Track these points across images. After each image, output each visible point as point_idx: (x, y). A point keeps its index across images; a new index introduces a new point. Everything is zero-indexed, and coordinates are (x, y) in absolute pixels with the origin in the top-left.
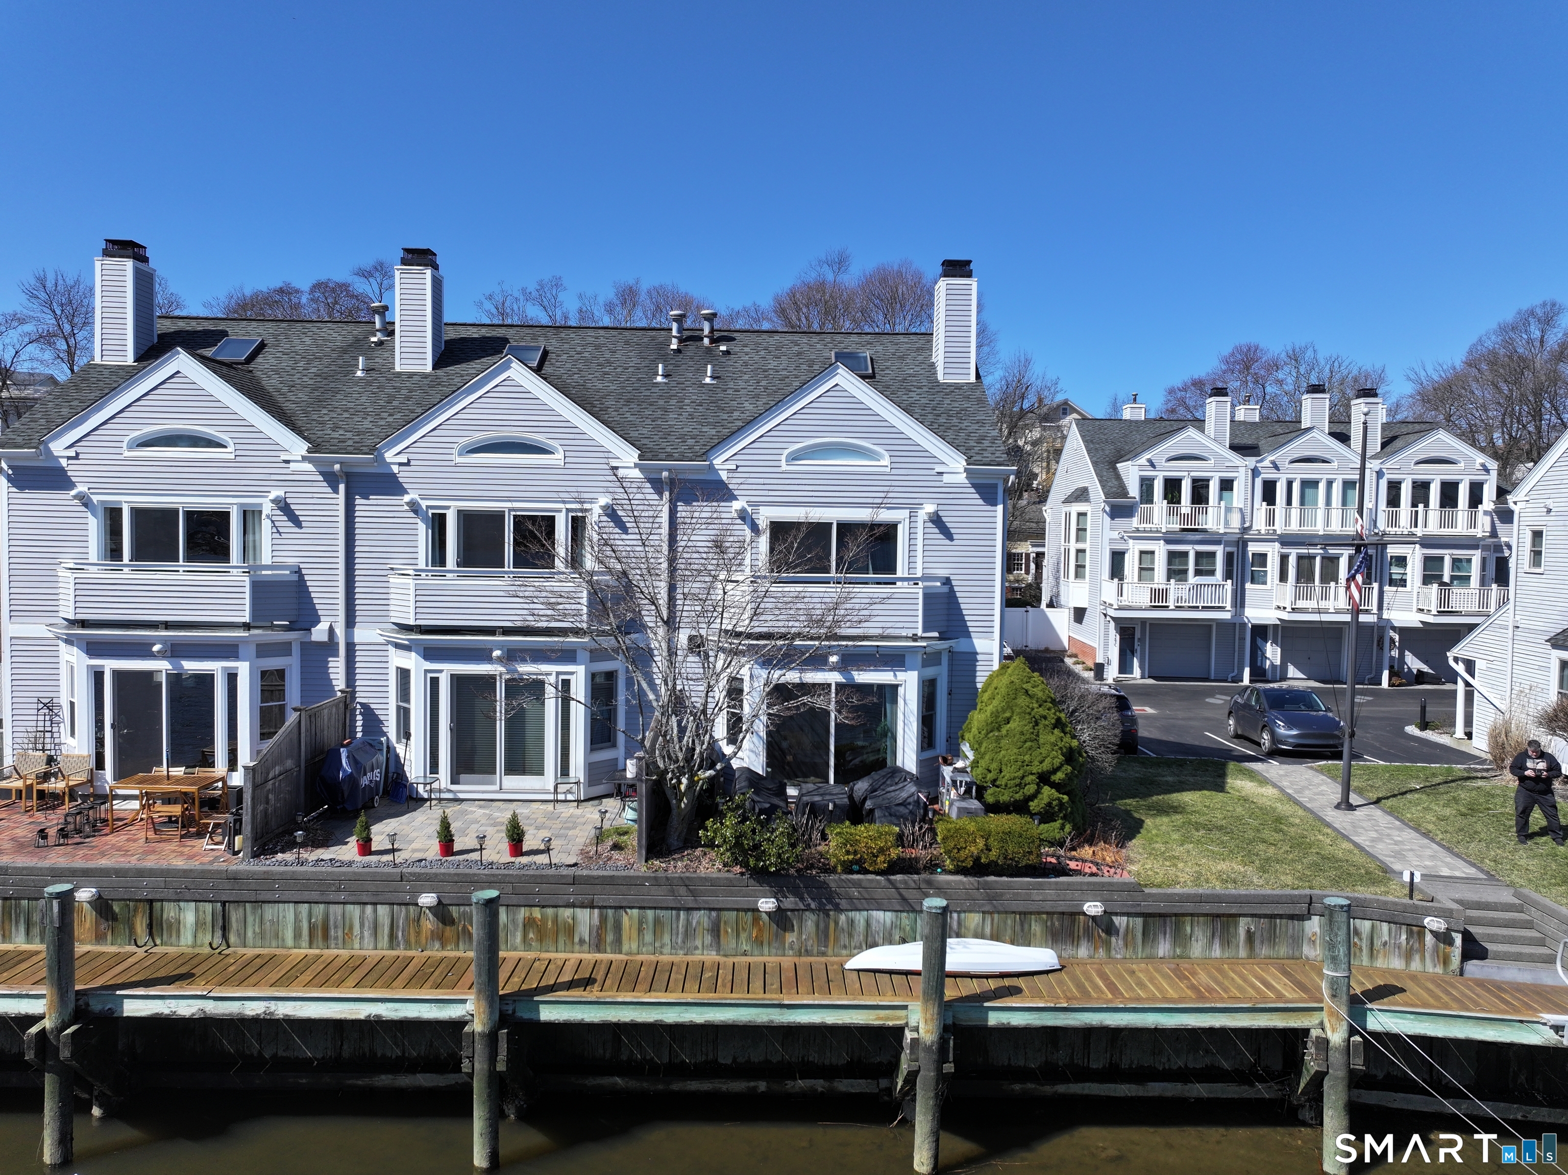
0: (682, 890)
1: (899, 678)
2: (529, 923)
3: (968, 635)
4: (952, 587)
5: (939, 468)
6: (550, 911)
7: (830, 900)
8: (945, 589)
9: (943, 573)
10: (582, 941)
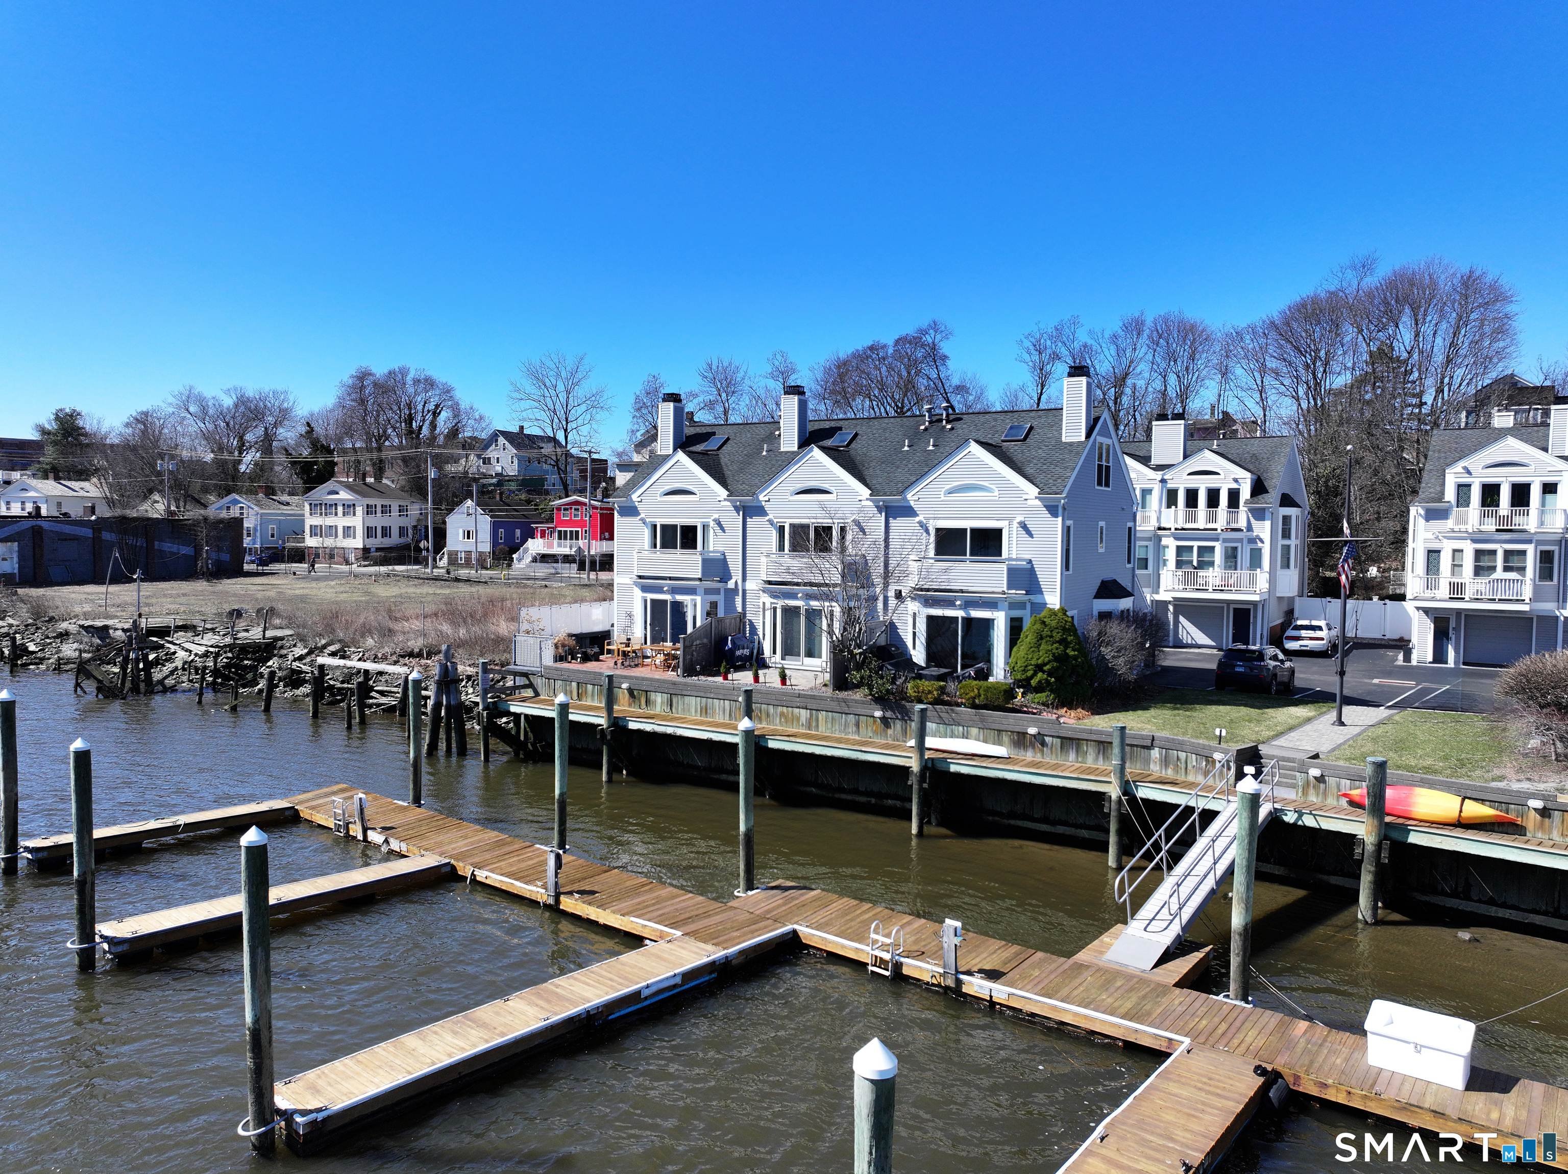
0: (843, 704)
1: (995, 615)
2: (782, 714)
3: (1041, 593)
4: (1032, 565)
5: (1025, 497)
6: (790, 709)
7: (907, 715)
8: (1029, 566)
9: (1028, 557)
10: (803, 725)
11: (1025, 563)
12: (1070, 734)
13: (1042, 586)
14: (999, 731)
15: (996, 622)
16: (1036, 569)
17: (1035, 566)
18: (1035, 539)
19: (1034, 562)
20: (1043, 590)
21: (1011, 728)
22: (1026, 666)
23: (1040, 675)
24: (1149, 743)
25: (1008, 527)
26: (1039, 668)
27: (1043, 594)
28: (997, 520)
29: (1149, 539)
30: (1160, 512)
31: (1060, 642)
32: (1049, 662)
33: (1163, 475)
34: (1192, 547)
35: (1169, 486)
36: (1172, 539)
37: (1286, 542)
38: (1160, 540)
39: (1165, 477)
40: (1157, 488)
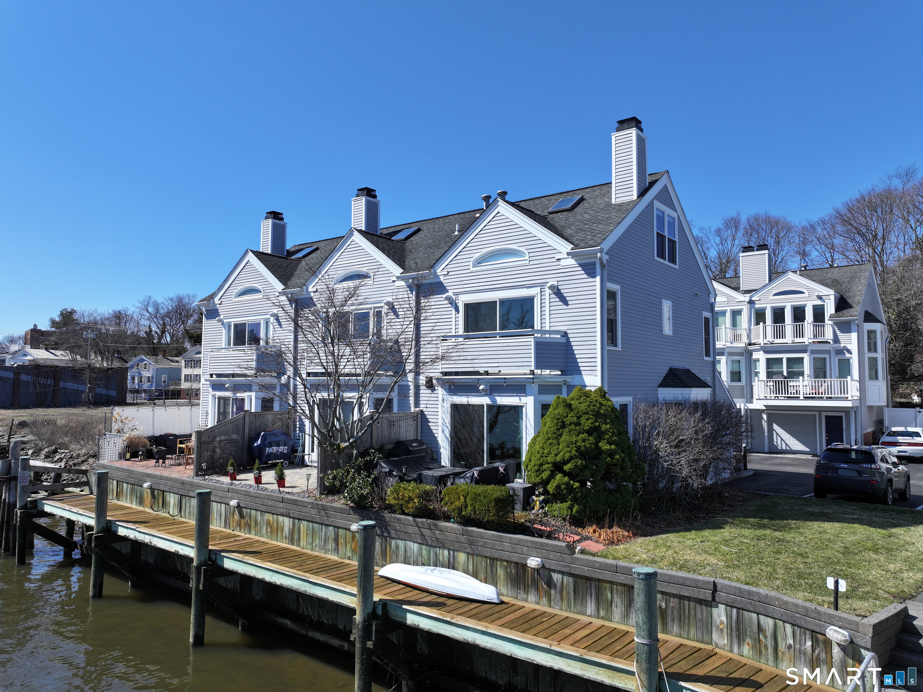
0: (323, 513)
1: (522, 401)
2: (268, 523)
3: (579, 372)
4: (568, 339)
5: (558, 256)
6: (275, 516)
8: (564, 340)
9: (562, 329)
10: (286, 536)
11: (559, 336)
12: (586, 571)
13: (580, 364)
14: (493, 560)
15: (524, 409)
16: (573, 344)
17: (571, 340)
18: (569, 307)
19: (570, 336)
20: (581, 368)
21: (506, 555)
22: (541, 465)
23: (559, 476)
24: (707, 595)
25: (539, 294)
26: (557, 467)
27: (581, 374)
28: (528, 288)
29: (741, 354)
30: (750, 330)
31: (589, 432)
32: (571, 458)
33: (751, 297)
34: (781, 359)
36: (762, 352)
37: (873, 355)
40: (745, 309)
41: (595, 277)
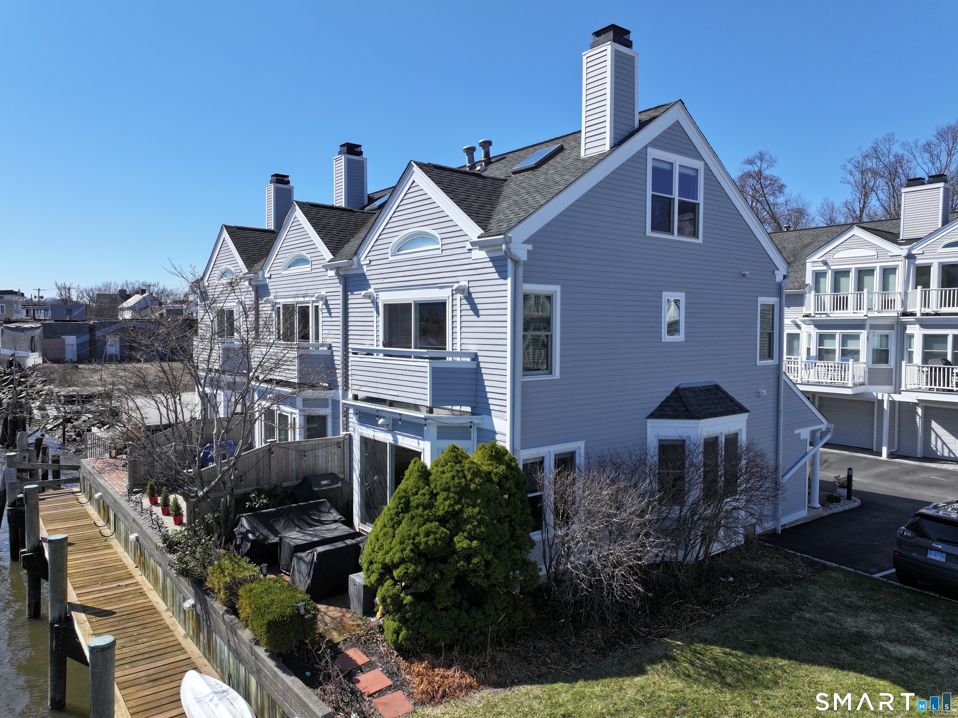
1: (420, 446)
3: (489, 412)
4: (478, 363)
5: (469, 246)
9: (473, 349)
11: (469, 360)
13: (490, 401)
15: (422, 457)
16: (483, 371)
17: (482, 365)
18: (481, 318)
19: (480, 359)
20: (492, 407)
23: (388, 584)
25: (451, 298)
26: (387, 571)
27: (490, 414)
28: (440, 288)
29: (891, 327)
30: (906, 294)
33: (910, 250)
34: (946, 336)
35: (918, 262)
36: (917, 326)
38: (905, 329)
39: (913, 252)
40: (901, 265)
41: (506, 278)
